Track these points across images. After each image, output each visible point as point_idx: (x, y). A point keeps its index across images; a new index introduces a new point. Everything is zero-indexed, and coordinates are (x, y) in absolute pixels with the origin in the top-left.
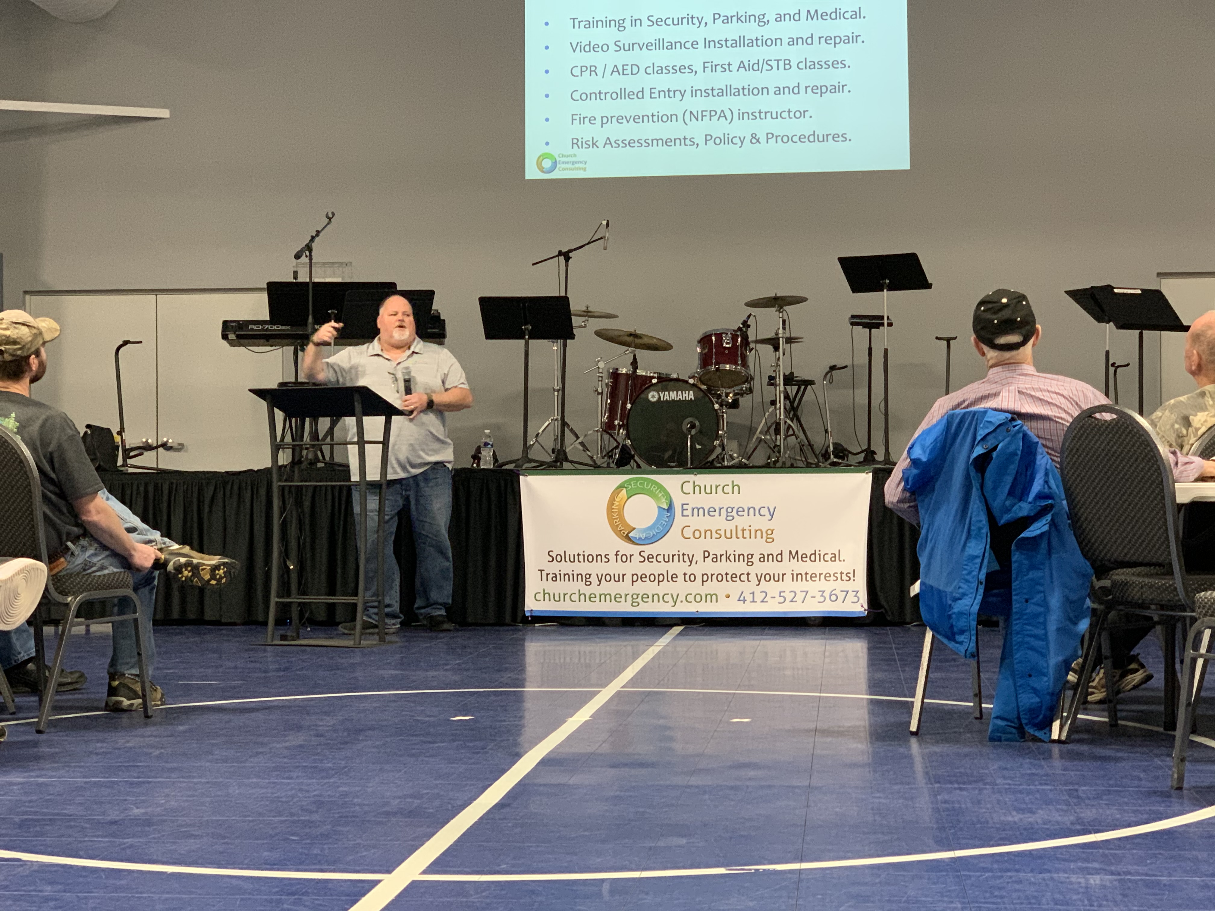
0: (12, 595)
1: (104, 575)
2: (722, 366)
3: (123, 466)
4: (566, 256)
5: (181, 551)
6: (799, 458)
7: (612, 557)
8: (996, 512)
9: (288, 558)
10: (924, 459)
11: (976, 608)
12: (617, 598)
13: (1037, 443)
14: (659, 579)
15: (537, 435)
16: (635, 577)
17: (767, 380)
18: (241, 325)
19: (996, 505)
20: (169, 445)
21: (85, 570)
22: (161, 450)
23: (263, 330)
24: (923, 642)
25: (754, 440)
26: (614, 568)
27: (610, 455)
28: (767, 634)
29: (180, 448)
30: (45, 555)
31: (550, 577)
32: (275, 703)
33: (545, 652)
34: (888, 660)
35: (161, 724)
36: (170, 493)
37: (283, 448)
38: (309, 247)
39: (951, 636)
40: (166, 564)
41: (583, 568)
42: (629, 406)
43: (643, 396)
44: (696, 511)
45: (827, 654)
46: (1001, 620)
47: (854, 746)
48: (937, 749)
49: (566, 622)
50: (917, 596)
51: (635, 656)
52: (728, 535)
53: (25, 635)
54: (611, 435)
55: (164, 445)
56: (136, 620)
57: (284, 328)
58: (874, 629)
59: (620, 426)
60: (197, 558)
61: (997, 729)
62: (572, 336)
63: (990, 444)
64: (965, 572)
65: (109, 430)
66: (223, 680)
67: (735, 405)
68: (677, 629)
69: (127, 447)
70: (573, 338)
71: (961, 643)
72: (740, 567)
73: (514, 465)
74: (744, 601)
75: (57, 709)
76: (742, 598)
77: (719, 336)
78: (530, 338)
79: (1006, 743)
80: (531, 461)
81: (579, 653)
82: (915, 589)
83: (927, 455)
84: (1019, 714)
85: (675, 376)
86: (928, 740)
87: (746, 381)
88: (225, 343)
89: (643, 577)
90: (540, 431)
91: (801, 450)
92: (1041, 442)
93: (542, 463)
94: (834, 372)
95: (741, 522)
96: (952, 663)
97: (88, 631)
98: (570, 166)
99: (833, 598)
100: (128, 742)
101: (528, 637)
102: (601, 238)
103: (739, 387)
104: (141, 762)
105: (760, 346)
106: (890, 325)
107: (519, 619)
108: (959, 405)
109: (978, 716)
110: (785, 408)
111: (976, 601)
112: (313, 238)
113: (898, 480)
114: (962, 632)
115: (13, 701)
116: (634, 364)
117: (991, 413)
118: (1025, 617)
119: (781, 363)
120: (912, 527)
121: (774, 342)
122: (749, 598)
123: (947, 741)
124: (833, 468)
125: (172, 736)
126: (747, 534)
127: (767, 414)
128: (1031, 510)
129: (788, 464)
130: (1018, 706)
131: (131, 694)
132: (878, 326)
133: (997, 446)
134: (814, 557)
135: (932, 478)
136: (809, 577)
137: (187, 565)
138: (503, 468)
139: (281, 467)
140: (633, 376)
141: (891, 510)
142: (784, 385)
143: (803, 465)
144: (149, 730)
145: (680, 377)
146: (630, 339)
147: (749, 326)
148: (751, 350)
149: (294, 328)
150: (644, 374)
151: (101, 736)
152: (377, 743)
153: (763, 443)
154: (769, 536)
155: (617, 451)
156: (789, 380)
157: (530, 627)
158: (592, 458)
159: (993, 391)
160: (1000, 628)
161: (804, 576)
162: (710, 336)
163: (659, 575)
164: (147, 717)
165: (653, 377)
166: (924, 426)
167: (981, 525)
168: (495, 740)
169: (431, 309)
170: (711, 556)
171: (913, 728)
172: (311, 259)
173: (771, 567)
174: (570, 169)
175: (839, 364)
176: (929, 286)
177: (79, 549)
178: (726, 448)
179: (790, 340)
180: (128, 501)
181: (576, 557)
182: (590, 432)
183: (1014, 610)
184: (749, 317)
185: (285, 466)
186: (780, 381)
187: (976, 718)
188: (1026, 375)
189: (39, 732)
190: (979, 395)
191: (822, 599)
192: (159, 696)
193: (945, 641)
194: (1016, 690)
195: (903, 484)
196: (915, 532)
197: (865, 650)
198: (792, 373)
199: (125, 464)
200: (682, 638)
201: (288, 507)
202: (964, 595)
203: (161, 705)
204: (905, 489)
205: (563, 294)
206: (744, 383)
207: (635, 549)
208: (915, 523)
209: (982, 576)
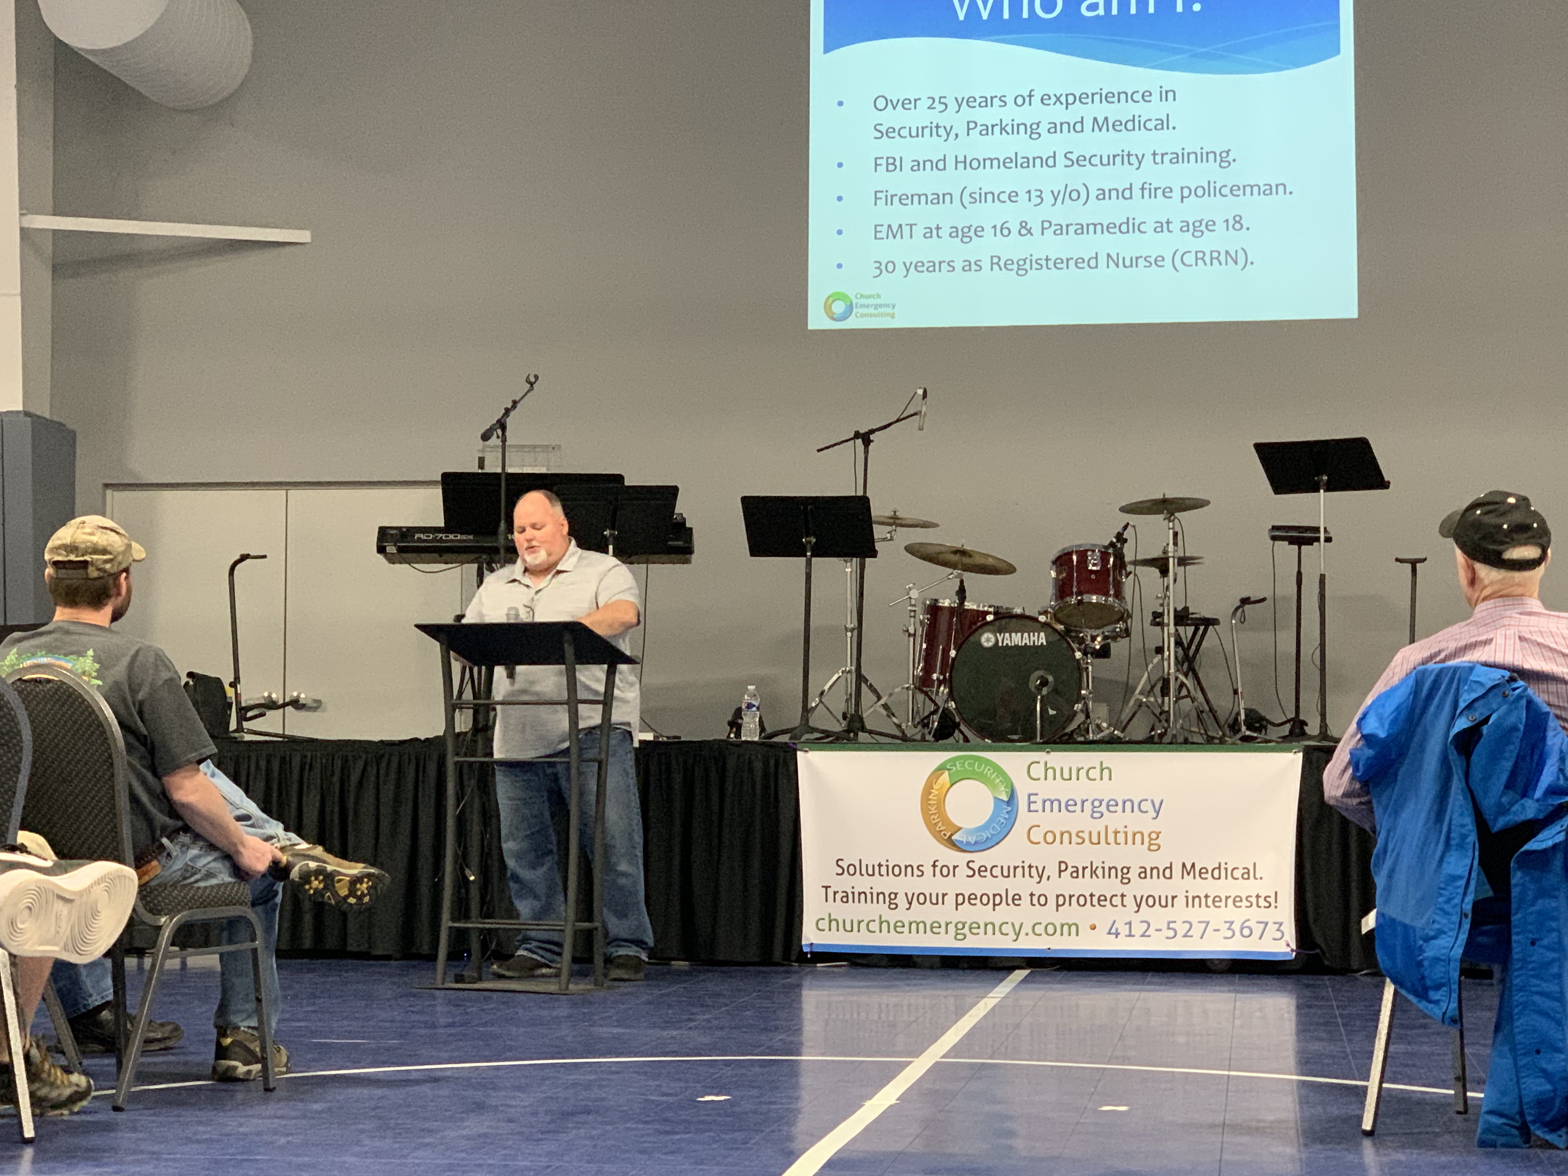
0: (89, 915)
1: (212, 887)
2: (1086, 598)
3: (235, 731)
4: (866, 438)
5: (311, 853)
6: (1196, 730)
7: (928, 870)
8: (1488, 815)
9: (467, 866)
10: (1382, 734)
11: (1458, 951)
12: (934, 927)
13: (1548, 713)
14: (995, 900)
15: (822, 693)
16: (960, 899)
17: (1151, 618)
18: (406, 533)
19: (1488, 803)
20: (301, 702)
21: (185, 878)
22: (289, 709)
23: (434, 540)
24: (1381, 999)
25: (1132, 702)
26: (930, 884)
27: (925, 723)
28: (1149, 983)
29: (316, 706)
30: (129, 855)
31: (839, 896)
32: (448, 1073)
33: (830, 1003)
34: (1326, 1024)
35: (287, 1099)
36: (302, 770)
37: (461, 708)
38: (502, 425)
39: (1422, 993)
40: (288, 869)
41: (886, 884)
42: (953, 653)
43: (972, 639)
44: (1048, 804)
45: (1237, 1013)
46: (1496, 969)
47: (1281, 1149)
48: (1401, 1156)
49: (859, 961)
50: (1371, 932)
51: (960, 1012)
52: (1095, 840)
53: (99, 971)
54: (926, 694)
55: (295, 703)
56: (255, 951)
57: (464, 537)
58: (1306, 979)
59: (940, 683)
60: (333, 864)
61: (1488, 1130)
62: (873, 553)
63: (1479, 714)
64: (1441, 899)
65: (218, 681)
66: (374, 1038)
67: (1104, 653)
68: (1020, 974)
69: (243, 705)
70: (875, 556)
71: (1436, 1002)
72: (1110, 886)
73: (789, 735)
74: (1117, 934)
75: (142, 1077)
76: (1113, 931)
77: (1083, 555)
78: (813, 555)
79: (1505, 1150)
80: (813, 730)
81: (880, 1006)
82: (1369, 922)
83: (1386, 726)
84: (1521, 1105)
85: (1018, 611)
86: (1390, 1144)
87: (1121, 618)
88: (380, 557)
89: (972, 897)
90: (826, 688)
91: (1198, 716)
92: (1553, 711)
93: (827, 734)
94: (1247, 607)
95: (1115, 820)
96: (1422, 1031)
97: (184, 964)
98: (871, 310)
99: (1246, 932)
100: (241, 1125)
101: (806, 982)
102: (915, 414)
103: (1110, 628)
104: (259, 1154)
105: (1139, 569)
106: (1328, 540)
107: (793, 958)
108: (1431, 658)
109: (1461, 1109)
110: (1176, 658)
111: (1459, 942)
112: (507, 411)
113: (1344, 764)
114: (1438, 987)
115: (80, 1064)
116: (962, 593)
117: (1478, 667)
118: (1530, 966)
119: (1171, 593)
120: (1361, 831)
121: (1161, 565)
122: (1124, 930)
123: (1417, 1145)
124: (1246, 744)
125: (304, 1116)
126: (1121, 838)
127: (1150, 666)
128: (1540, 810)
129: (1181, 739)
130: (1520, 1097)
131: (249, 1058)
132: (1310, 541)
133: (1490, 716)
134: (1219, 872)
135: (1394, 761)
136: (1210, 900)
137: (319, 872)
138: (775, 740)
139: (459, 734)
140: (959, 611)
141: (1330, 807)
142: (1176, 624)
143: (1200, 740)
144: (271, 1109)
145: (1027, 613)
146: (956, 558)
147: (1126, 541)
148: (1127, 575)
149: (480, 538)
150: (975, 607)
151: (203, 1115)
152: (594, 1132)
153: (1144, 708)
154: (1153, 842)
155: (936, 717)
156: (1182, 617)
157: (808, 968)
158: (899, 726)
159: (1483, 638)
160: (1494, 981)
161: (1203, 900)
162: (1070, 554)
163: (994, 895)
164: (268, 1090)
165: (988, 613)
166: (1380, 688)
167: (1464, 831)
168: (762, 1131)
169: (673, 512)
170: (1070, 870)
171: (1367, 1125)
172: (504, 441)
173: (1157, 887)
174: (871, 315)
175: (1255, 595)
176: (1383, 484)
177: (178, 847)
178: (1091, 714)
179: (1183, 561)
180: (243, 779)
181: (877, 868)
182: (897, 690)
183: (1515, 956)
184: (1125, 527)
185: (466, 733)
186: (1170, 619)
187: (1459, 1113)
188: (1530, 614)
189: (117, 1109)
190: (1462, 643)
191: (1230, 933)
192: (284, 1059)
193: (1411, 997)
194: (1517, 1071)
195: (1350, 771)
196: (1367, 840)
197: (1293, 1009)
198: (1186, 609)
199: (240, 729)
200: (1030, 986)
201: (469, 791)
202: (1440, 932)
203: (286, 1073)
204: (1353, 778)
205: (860, 493)
206: (1118, 621)
207: (961, 858)
208: (1367, 827)
209: (1468, 907)
